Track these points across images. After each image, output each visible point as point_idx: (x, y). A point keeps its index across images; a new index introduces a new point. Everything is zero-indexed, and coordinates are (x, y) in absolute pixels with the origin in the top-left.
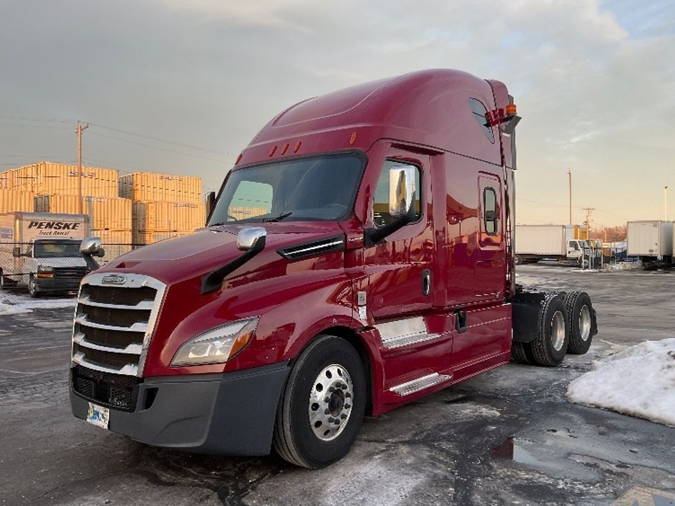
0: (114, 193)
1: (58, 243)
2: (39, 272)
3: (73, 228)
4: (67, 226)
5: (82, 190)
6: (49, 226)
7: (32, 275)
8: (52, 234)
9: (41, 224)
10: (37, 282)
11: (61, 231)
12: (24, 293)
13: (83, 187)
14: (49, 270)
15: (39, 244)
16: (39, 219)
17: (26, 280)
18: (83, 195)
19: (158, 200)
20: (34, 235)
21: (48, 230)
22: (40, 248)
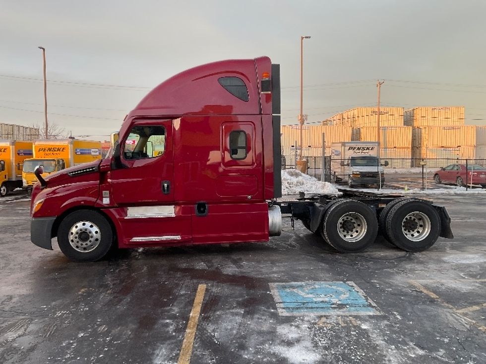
0: (400, 122)
1: (364, 158)
2: (353, 174)
3: (371, 150)
4: (368, 149)
5: (380, 123)
6: (359, 149)
7: (349, 175)
8: (360, 154)
9: (355, 148)
10: (352, 179)
11: (365, 151)
12: (345, 185)
13: (380, 120)
14: (358, 173)
15: (353, 159)
16: (353, 145)
17: (347, 178)
18: (380, 126)
19: (431, 125)
20: (350, 154)
21: (358, 151)
22: (354, 161)
